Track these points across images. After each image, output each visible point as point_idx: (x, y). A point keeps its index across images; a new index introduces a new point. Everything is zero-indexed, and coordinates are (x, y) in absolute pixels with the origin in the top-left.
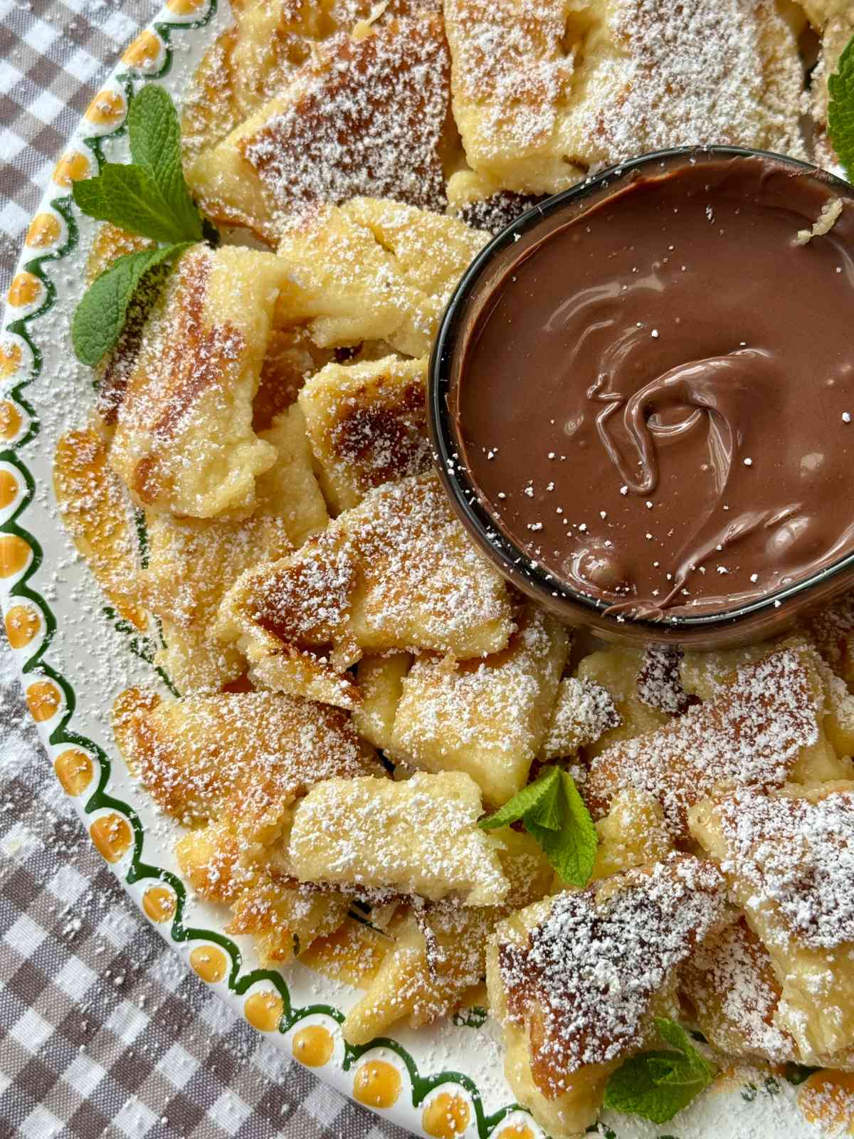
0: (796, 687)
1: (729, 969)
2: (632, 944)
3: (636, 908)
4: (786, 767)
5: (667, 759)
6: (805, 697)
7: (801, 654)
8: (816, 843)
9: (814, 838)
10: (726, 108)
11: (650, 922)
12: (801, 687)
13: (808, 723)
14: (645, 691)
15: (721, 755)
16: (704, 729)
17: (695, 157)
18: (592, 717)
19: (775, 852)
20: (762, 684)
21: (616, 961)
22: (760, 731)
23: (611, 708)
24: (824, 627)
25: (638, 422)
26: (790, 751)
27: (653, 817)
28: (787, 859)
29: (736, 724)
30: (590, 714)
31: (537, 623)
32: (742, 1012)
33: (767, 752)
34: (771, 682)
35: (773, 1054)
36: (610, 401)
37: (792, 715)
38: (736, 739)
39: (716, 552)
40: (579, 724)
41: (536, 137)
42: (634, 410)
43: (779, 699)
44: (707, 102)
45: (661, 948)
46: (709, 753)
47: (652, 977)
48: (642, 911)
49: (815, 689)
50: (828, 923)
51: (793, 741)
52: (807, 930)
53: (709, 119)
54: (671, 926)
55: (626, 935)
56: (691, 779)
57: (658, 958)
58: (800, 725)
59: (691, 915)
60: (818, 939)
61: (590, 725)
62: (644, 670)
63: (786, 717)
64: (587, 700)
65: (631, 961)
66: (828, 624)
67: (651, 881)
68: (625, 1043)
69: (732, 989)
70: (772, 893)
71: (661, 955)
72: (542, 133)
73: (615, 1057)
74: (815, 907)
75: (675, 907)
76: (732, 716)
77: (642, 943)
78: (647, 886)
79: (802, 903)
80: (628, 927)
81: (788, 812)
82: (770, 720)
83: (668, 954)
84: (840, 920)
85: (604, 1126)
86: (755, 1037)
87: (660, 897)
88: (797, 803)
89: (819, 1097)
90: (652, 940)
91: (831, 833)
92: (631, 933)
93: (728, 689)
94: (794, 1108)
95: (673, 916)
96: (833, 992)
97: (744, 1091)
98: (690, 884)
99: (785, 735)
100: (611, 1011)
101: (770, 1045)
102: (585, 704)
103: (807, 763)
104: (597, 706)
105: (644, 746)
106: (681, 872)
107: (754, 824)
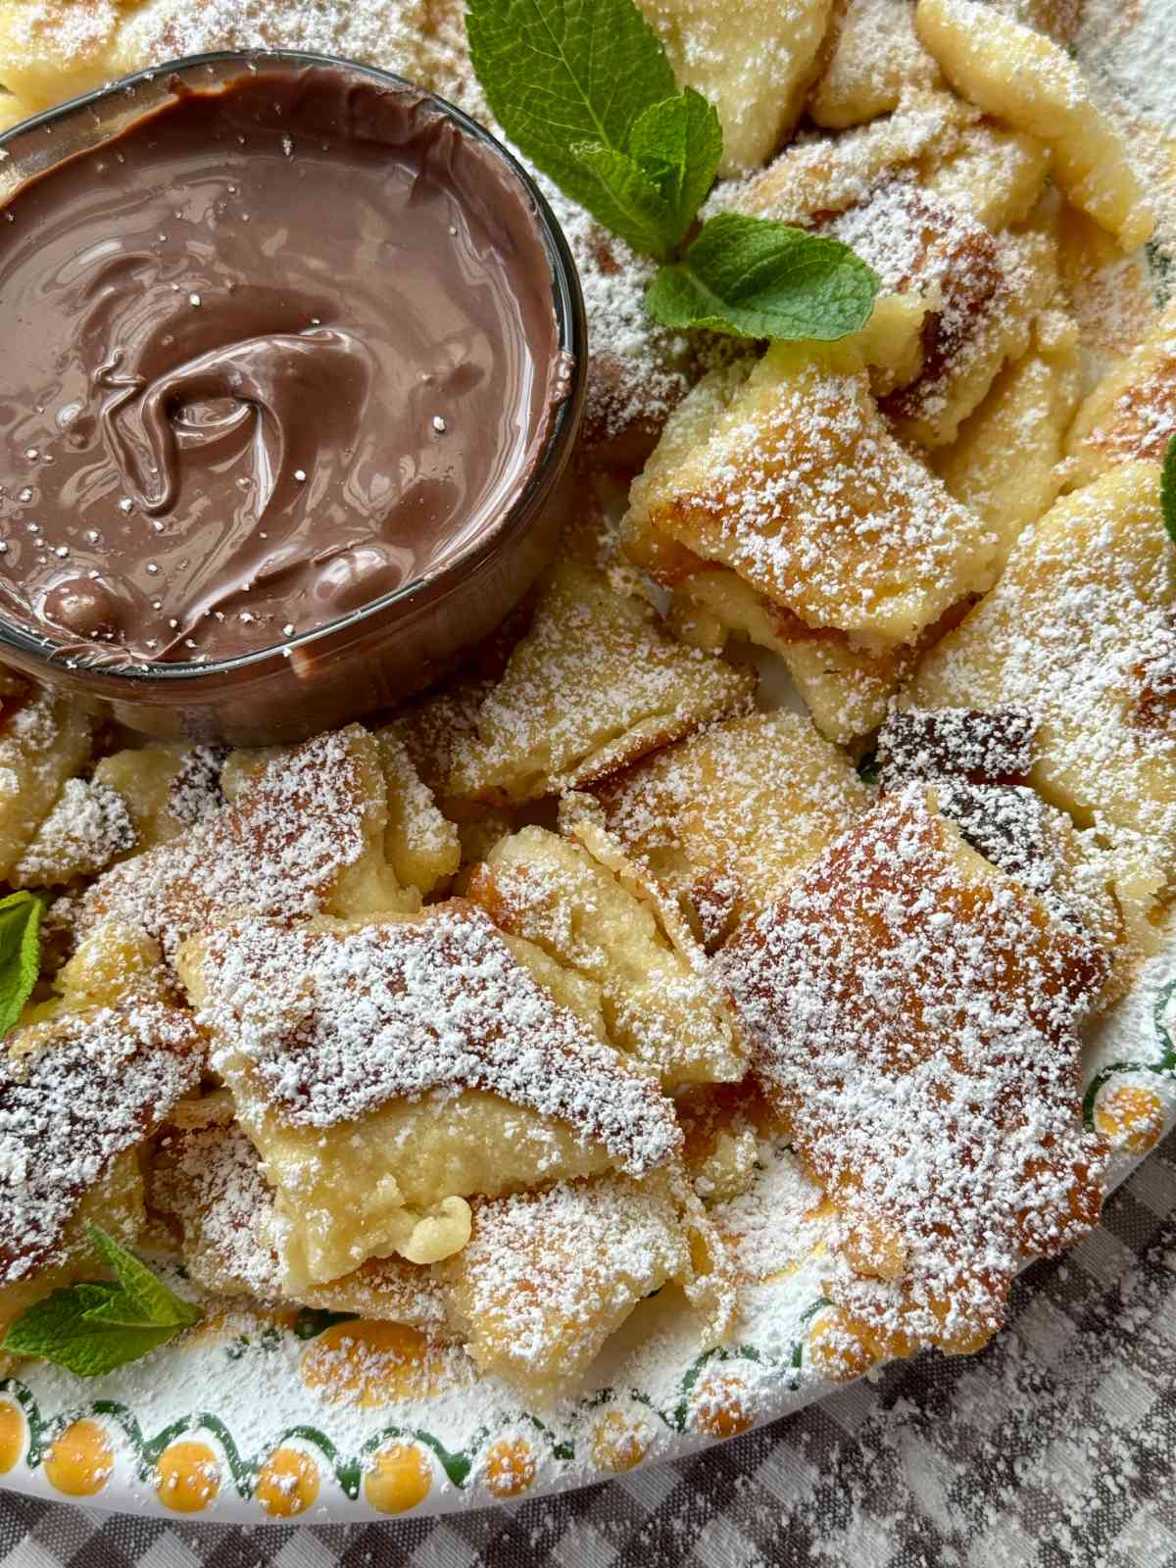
0: (340, 784)
1: (223, 1172)
2: (56, 1119)
3: (69, 1069)
4: (319, 893)
5: (170, 882)
6: (350, 797)
7: (353, 741)
8: (329, 989)
9: (329, 982)
10: (363, 30)
11: (88, 1090)
12: (346, 783)
13: (350, 832)
14: (176, 801)
15: (236, 875)
16: (219, 841)
17: (254, 62)
18: (93, 830)
19: (260, 993)
20: (296, 779)
21: (30, 1141)
22: (288, 844)
23: (124, 822)
24: (432, 726)
25: (157, 414)
26: (324, 870)
27: (137, 958)
28: (274, 1003)
29: (259, 834)
30: (92, 829)
31: (41, 705)
32: (226, 1229)
33: (294, 873)
34: (308, 775)
35: (257, 1286)
36: (123, 387)
37: (330, 820)
38: (257, 854)
39: (242, 593)
40: (75, 840)
41: (85, 45)
42: (152, 400)
43: (317, 800)
44: (334, 18)
45: (102, 1128)
46: (222, 873)
47: (85, 1167)
48: (78, 1074)
49: (371, 790)
50: (324, 1093)
51: (329, 857)
52: (292, 1102)
53: (335, 41)
54: (119, 1097)
55: (48, 1106)
56: (200, 911)
57: (95, 1141)
58: (340, 835)
59: (146, 1081)
60: (305, 1115)
61: (92, 844)
62: (181, 774)
63: (323, 824)
64: (91, 807)
65: (53, 1143)
66: (438, 723)
67: (87, 1030)
68: (38, 1259)
69: (219, 1199)
70: (245, 1048)
71: (100, 1138)
72: (93, 41)
73: (22, 1278)
74: (306, 1070)
75: (121, 1068)
76: (253, 822)
77: (74, 1119)
78: (84, 1037)
79: (290, 1064)
80: (53, 1095)
81: (302, 948)
82: (302, 829)
83: (111, 1136)
84: (342, 1091)
85: (18, 1383)
86: (236, 1263)
87: (101, 1054)
88: (318, 937)
89: (330, 1357)
90: (87, 1116)
91: (353, 977)
92: (58, 1102)
93: (255, 786)
94: (293, 1369)
95: (121, 1082)
96: (319, 1188)
97: (229, 1345)
98: (145, 1038)
99: (322, 847)
100: (18, 1211)
101: (254, 1273)
102: (86, 813)
103: (350, 890)
104: (105, 819)
105: (145, 865)
106: (134, 1019)
107: (249, 959)
